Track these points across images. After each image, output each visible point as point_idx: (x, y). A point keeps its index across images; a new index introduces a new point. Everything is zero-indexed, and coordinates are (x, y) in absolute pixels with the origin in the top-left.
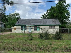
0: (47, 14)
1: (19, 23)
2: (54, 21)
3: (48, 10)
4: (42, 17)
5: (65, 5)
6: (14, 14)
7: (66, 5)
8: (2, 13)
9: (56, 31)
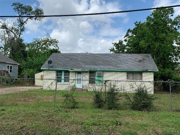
0: (126, 41)
1: (51, 65)
2: (140, 61)
3: (129, 31)
4: (112, 50)
5: (171, 20)
6: (43, 41)
7: (173, 20)
8: (16, 39)
9: (136, 88)
